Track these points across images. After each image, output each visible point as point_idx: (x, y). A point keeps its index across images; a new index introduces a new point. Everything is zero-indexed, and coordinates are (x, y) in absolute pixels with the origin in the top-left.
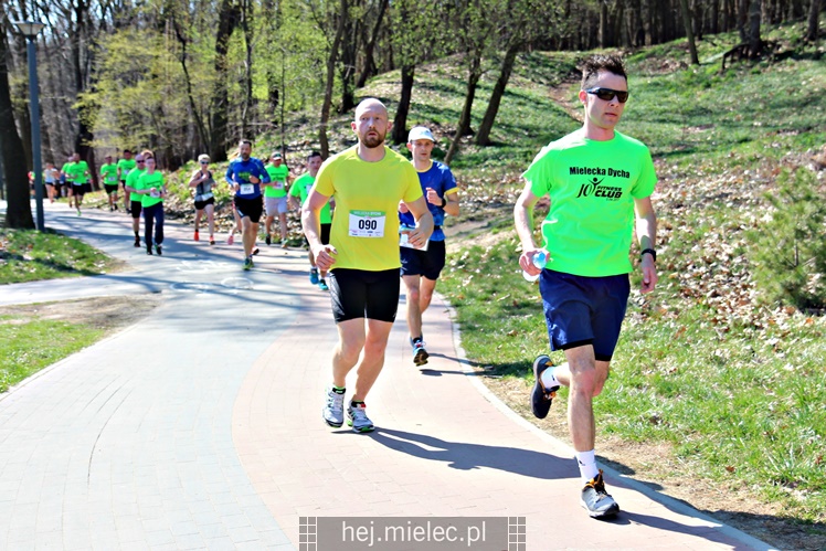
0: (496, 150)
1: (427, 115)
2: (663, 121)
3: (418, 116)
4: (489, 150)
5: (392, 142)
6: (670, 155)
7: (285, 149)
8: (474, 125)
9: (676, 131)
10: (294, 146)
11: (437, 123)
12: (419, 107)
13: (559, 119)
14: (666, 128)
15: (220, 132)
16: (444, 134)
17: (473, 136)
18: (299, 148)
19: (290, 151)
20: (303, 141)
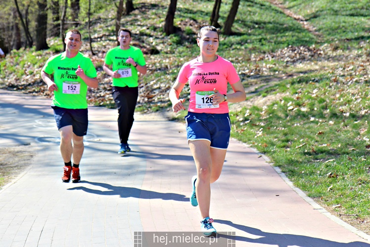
0: (238, 39)
1: (186, 15)
4: (233, 39)
5: (165, 34)
7: (91, 41)
8: (221, 21)
10: (95, 38)
11: (195, 20)
13: (277, 16)
17: (221, 29)
18: (99, 40)
19: (94, 41)
20: (101, 35)
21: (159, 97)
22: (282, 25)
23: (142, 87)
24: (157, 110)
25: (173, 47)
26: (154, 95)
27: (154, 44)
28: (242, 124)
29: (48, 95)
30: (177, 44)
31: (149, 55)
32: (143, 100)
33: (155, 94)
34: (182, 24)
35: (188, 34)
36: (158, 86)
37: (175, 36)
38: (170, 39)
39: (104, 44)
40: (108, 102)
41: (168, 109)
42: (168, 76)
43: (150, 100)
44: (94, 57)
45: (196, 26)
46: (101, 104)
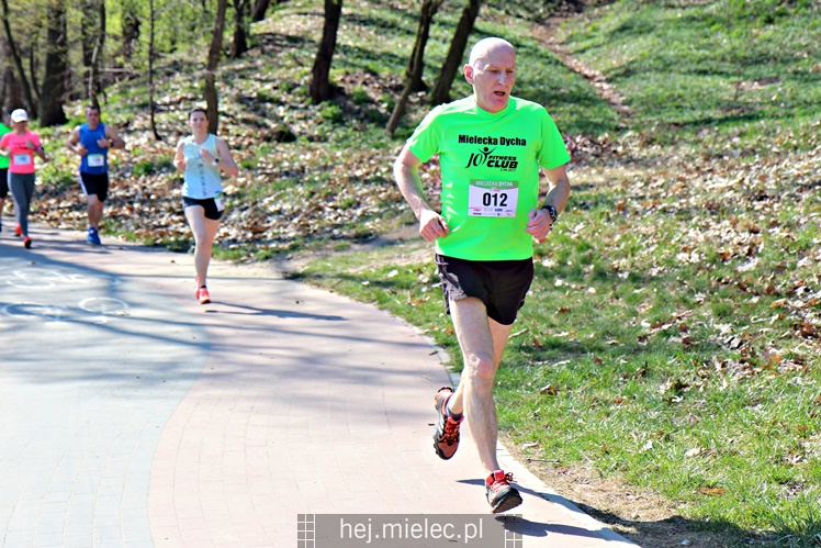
1: (358, 61)
2: (704, 73)
3: (346, 64)
5: (310, 100)
6: (722, 121)
7: (154, 109)
8: (428, 77)
9: (724, 87)
10: (165, 104)
11: (374, 74)
12: (346, 50)
13: (548, 69)
14: (708, 82)
15: (55, 82)
16: (384, 90)
17: (427, 93)
18: (172, 108)
19: (161, 111)
20: (178, 97)
21: (276, 231)
22: (557, 88)
23: (246, 209)
24: (267, 258)
25: (326, 129)
26: (266, 225)
27: (286, 119)
28: (424, 289)
29: (56, 220)
30: (333, 123)
31: (275, 142)
32: (244, 235)
33: (271, 224)
34: (348, 79)
35: (358, 102)
36: (278, 207)
37: (330, 105)
38: (319, 110)
39: (181, 117)
40: (172, 239)
41: (290, 256)
42: (300, 189)
43: (257, 236)
44: (158, 145)
45: (377, 85)
46: (158, 242)
